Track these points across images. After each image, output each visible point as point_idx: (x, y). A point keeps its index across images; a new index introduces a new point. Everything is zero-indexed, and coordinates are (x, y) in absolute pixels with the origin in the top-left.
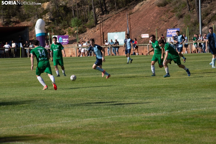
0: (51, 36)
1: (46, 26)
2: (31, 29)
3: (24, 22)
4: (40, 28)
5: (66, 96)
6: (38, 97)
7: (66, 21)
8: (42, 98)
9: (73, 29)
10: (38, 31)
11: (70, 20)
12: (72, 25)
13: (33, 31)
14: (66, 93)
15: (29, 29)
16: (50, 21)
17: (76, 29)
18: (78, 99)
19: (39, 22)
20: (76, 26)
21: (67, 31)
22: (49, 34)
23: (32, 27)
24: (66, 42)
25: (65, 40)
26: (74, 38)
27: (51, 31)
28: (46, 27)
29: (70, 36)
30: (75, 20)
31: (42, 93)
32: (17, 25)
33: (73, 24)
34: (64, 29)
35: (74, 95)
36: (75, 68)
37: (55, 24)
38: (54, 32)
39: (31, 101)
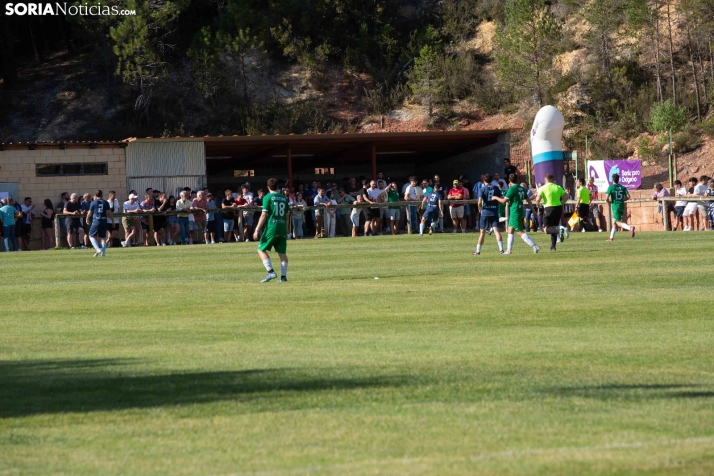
0: (581, 161)
1: (565, 128)
2: (518, 141)
3: (496, 117)
4: (548, 136)
5: (629, 360)
6: (534, 363)
7: (633, 111)
8: (548, 364)
9: (657, 139)
10: (539, 147)
11: (647, 109)
12: (655, 126)
13: (523, 147)
14: (630, 349)
15: (512, 139)
16: (580, 113)
17: (667, 140)
18: (669, 373)
19: (544, 115)
20: (668, 128)
21: (634, 145)
22: (574, 155)
23: (519, 133)
24: (631, 183)
25: (630, 177)
26: (658, 169)
27: (583, 144)
28: (568, 133)
29: (645, 163)
30: (663, 110)
31: (547, 349)
32: (474, 127)
33: (656, 124)
34: (628, 138)
35: (656, 359)
36: (659, 270)
37: (597, 121)
38: (593, 148)
39: (513, 374)
